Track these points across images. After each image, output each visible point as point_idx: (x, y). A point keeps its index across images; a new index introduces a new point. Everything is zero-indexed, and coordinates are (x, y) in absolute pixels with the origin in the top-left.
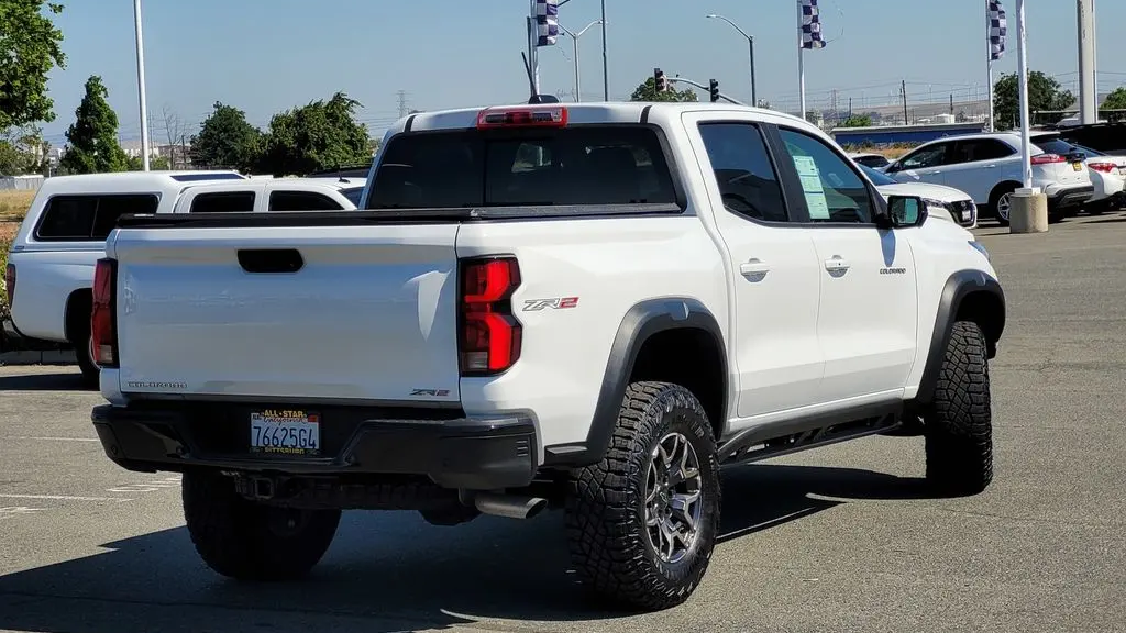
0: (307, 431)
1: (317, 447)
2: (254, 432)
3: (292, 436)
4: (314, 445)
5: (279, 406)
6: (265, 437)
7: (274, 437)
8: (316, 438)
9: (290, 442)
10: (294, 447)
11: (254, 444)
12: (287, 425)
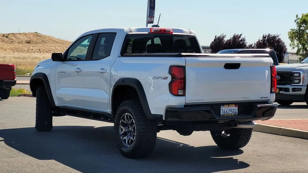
0: (234, 109)
1: (237, 113)
2: (221, 111)
3: (231, 111)
4: (236, 113)
5: (228, 104)
6: (224, 112)
7: (226, 112)
8: (237, 111)
9: (230, 113)
10: (231, 114)
11: (221, 114)
12: (230, 108)
